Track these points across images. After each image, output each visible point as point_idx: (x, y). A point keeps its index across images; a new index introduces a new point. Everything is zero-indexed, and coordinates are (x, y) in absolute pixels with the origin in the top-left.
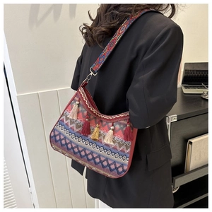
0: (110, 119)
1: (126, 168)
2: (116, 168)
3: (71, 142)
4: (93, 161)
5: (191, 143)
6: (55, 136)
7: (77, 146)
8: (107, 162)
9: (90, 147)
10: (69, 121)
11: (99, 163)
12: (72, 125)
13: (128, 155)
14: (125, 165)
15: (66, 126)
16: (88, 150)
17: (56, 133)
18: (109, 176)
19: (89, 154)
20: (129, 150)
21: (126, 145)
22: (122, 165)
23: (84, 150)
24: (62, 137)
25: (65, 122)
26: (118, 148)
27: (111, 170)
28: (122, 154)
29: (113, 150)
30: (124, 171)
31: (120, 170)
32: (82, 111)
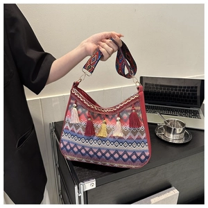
1: (147, 154)
2: (138, 158)
3: (83, 147)
6: (65, 146)
8: (127, 154)
10: (73, 127)
11: (119, 158)
12: (79, 130)
13: (146, 141)
14: (146, 151)
17: (65, 143)
18: (133, 167)
19: (106, 153)
20: (145, 135)
21: (140, 131)
22: (143, 153)
23: (99, 150)
24: (72, 145)
25: (70, 129)
26: (133, 137)
27: (133, 161)
28: (139, 141)
29: (129, 141)
30: (147, 157)
31: (143, 157)
32: (83, 112)
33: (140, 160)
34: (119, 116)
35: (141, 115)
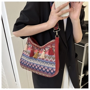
0: (43, 47)
1: (55, 70)
6: (22, 61)
8: (45, 68)
9: (36, 62)
11: (41, 70)
13: (55, 63)
14: (54, 68)
17: (22, 60)
18: (48, 76)
19: (36, 66)
20: (55, 60)
21: (53, 58)
22: (52, 69)
26: (48, 60)
27: (48, 73)
30: (54, 72)
31: (52, 71)
32: (30, 46)
33: (51, 72)
35: (54, 50)
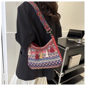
0: (45, 48)
2: (58, 63)
3: (37, 64)
4: (48, 65)
5: (72, 58)
6: (30, 64)
7: (40, 64)
8: (53, 63)
10: (32, 57)
11: (51, 65)
13: (59, 56)
15: (32, 59)
16: (44, 63)
18: (57, 67)
19: (46, 64)
20: (58, 54)
21: (56, 53)
22: (59, 61)
23: (43, 63)
24: (33, 64)
25: (31, 58)
26: (54, 56)
27: (56, 65)
28: (56, 57)
29: (53, 58)
32: (34, 51)
33: (59, 63)
34: (47, 49)
35: (55, 47)
